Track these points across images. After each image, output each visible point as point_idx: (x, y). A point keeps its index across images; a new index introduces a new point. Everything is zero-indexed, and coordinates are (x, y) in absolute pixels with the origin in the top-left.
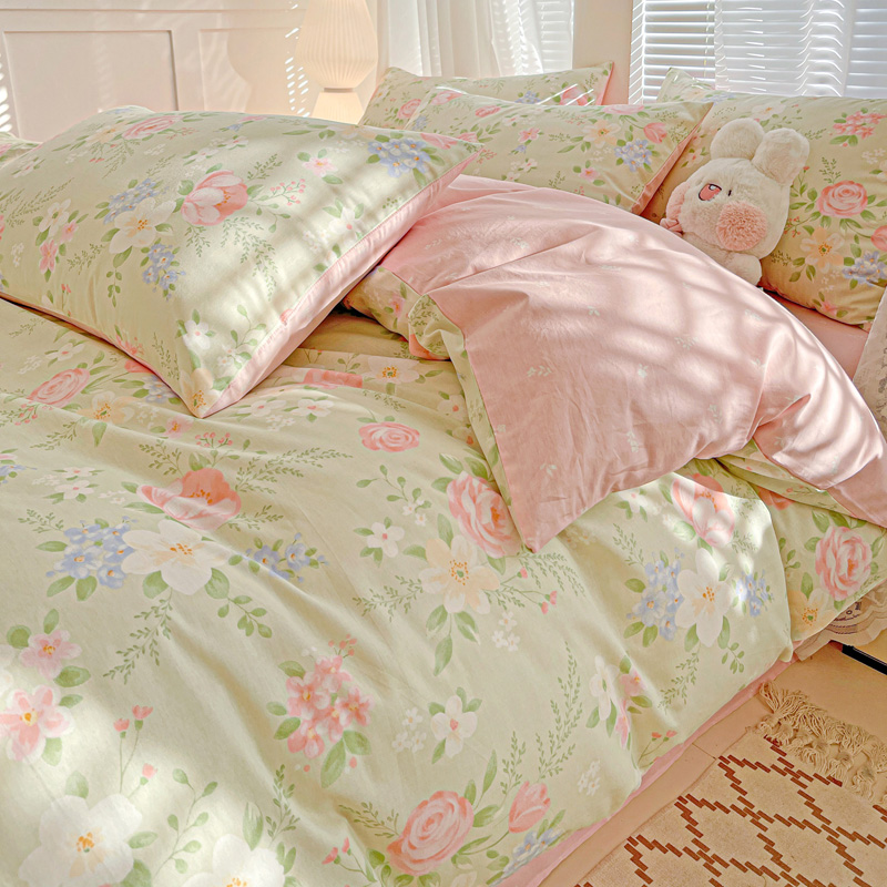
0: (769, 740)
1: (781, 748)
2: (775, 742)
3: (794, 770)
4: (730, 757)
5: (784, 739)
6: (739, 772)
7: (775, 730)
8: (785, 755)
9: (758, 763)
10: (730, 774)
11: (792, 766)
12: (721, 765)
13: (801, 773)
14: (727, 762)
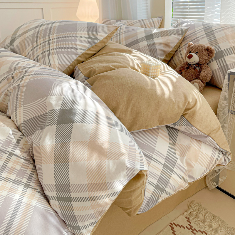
0: (187, 218)
1: (190, 221)
3: (193, 228)
4: (174, 223)
5: (191, 218)
6: (176, 228)
7: (189, 215)
8: (191, 223)
9: (182, 226)
10: (172, 229)
11: (192, 227)
12: (170, 226)
13: (195, 229)
14: (172, 225)
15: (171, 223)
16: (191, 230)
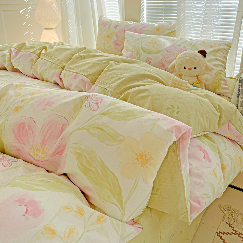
0: (228, 223)
1: (232, 226)
2: (229, 224)
3: (238, 233)
4: (219, 232)
5: (232, 223)
6: (224, 236)
8: (234, 228)
9: (227, 232)
10: (221, 238)
11: (237, 231)
12: (217, 235)
13: (240, 234)
14: (219, 234)
15: (217, 233)
16: (237, 235)
